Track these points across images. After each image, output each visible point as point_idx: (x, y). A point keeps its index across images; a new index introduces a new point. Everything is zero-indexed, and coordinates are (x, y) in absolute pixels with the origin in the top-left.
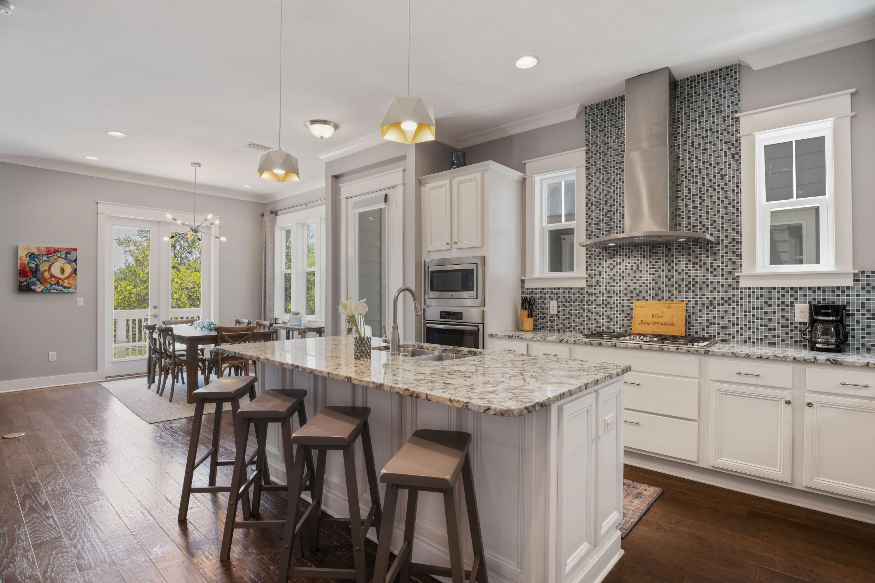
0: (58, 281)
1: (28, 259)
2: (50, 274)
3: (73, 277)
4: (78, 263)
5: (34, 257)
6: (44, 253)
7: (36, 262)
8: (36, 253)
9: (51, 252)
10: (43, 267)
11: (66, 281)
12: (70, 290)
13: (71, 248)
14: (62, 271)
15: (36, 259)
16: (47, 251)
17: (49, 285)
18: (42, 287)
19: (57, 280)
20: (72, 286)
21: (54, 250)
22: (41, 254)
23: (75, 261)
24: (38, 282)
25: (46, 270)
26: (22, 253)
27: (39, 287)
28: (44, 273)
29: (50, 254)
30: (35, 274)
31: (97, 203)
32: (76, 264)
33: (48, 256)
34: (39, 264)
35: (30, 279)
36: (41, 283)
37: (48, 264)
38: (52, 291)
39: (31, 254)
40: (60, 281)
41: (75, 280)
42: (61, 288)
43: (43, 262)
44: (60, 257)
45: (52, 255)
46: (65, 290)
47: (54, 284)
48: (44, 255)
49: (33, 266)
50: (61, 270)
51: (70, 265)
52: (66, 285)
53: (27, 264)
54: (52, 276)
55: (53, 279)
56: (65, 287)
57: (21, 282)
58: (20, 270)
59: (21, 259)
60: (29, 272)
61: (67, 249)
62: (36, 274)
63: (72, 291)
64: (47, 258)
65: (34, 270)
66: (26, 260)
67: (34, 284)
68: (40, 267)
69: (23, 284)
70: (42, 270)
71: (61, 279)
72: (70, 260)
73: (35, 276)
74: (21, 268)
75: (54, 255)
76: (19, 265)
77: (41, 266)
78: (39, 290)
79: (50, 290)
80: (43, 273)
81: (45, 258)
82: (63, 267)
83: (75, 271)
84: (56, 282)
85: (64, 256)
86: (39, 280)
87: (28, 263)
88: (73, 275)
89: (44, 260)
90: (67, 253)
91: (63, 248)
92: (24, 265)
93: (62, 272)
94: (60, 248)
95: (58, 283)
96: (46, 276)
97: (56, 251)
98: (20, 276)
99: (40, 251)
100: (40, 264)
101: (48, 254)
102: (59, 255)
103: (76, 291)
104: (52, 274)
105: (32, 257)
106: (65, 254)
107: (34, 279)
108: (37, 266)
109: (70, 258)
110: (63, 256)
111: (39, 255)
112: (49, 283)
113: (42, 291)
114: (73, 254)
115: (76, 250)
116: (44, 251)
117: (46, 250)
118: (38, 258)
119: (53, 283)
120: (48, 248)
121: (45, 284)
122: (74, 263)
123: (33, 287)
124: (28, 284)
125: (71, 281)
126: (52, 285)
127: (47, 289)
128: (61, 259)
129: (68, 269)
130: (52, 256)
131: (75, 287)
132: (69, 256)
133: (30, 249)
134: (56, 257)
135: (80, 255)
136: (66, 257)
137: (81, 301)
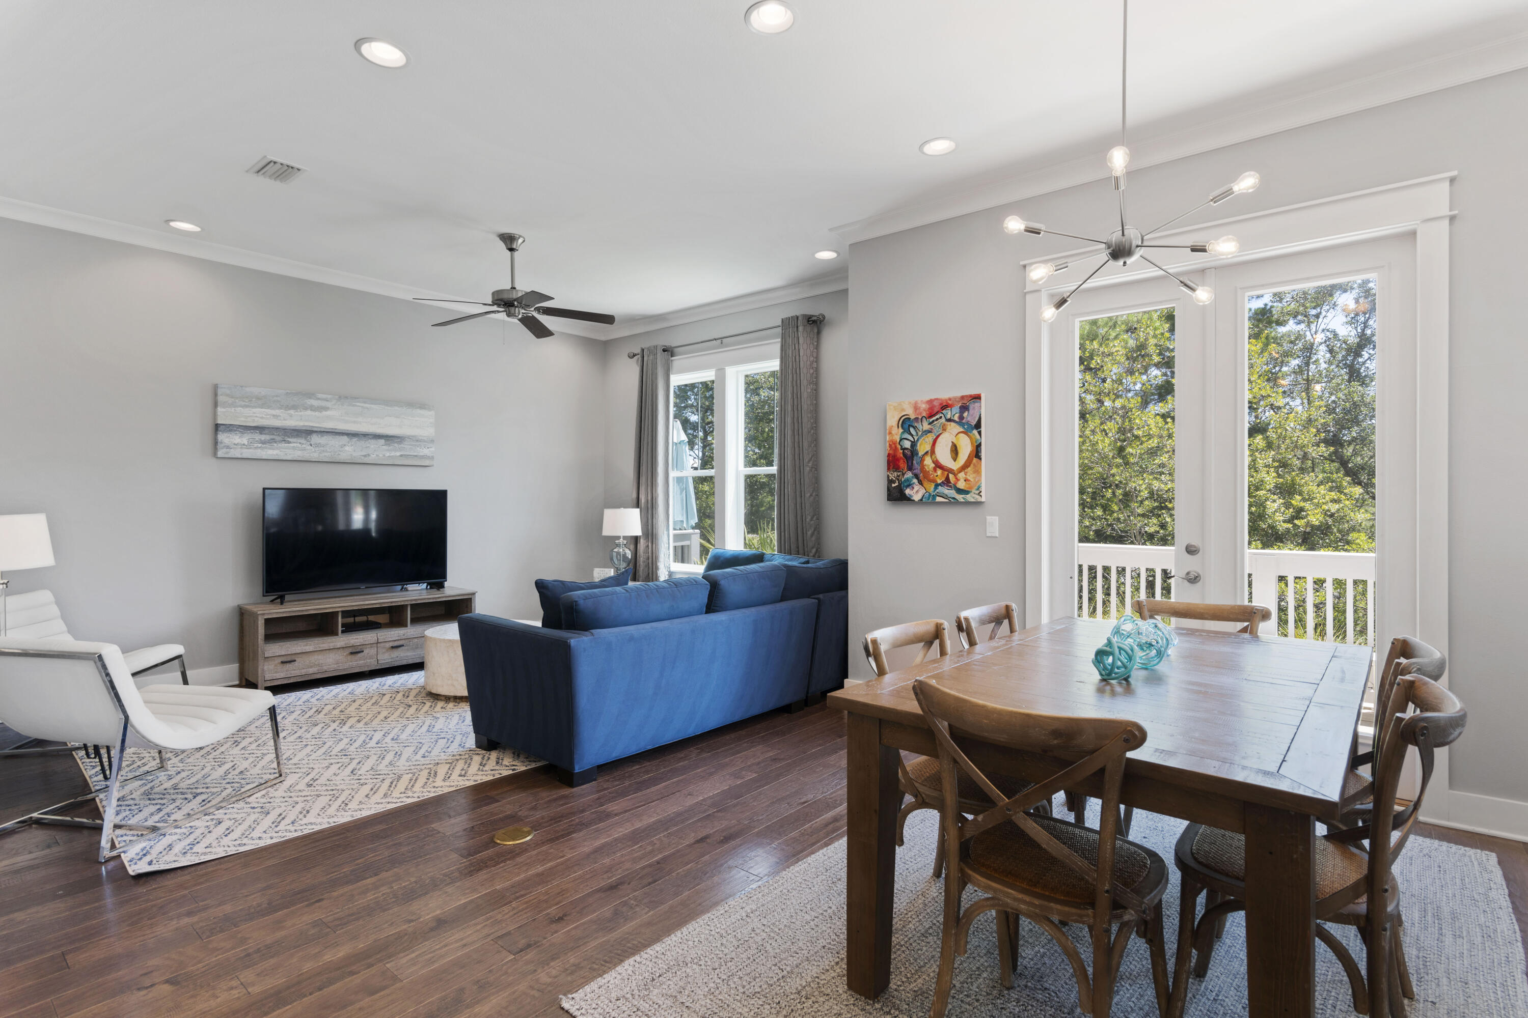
0: (948, 475)
1: (901, 430)
2: (933, 462)
3: (974, 465)
4: (983, 429)
5: (909, 426)
6: (924, 414)
7: (912, 435)
8: (912, 417)
9: (936, 410)
10: (922, 447)
11: (961, 475)
12: (969, 498)
13: (971, 396)
14: (955, 451)
15: (912, 430)
16: (929, 409)
17: (933, 485)
18: (922, 491)
19: (946, 473)
20: (971, 488)
21: (941, 404)
22: (920, 417)
23: (978, 426)
24: (915, 481)
25: (927, 453)
26: (893, 420)
27: (917, 492)
28: (924, 460)
29: (934, 415)
30: (910, 464)
31: (1025, 266)
32: (980, 433)
33: (931, 420)
34: (916, 438)
35: (903, 474)
36: (920, 483)
37: (930, 438)
38: (939, 499)
39: (903, 422)
40: (951, 476)
41: (978, 472)
42: (952, 493)
43: (922, 435)
44: (949, 420)
45: (937, 417)
46: (960, 498)
47: (940, 485)
48: (924, 419)
49: (907, 444)
50: (952, 451)
51: (968, 436)
52: (961, 485)
53: (898, 441)
54: (938, 465)
55: (939, 472)
56: (959, 491)
57: (890, 482)
58: (889, 455)
59: (890, 433)
60: (901, 458)
61: (963, 397)
62: (912, 463)
63: (973, 500)
64: (930, 424)
65: (909, 453)
66: (897, 433)
67: (910, 485)
68: (918, 448)
69: (893, 485)
70: (921, 454)
71: (950, 471)
72: (968, 423)
73: (910, 468)
74: (891, 452)
75: (941, 417)
76: (888, 444)
77: (920, 445)
78: (917, 498)
79: (934, 497)
80: (922, 459)
81: (926, 426)
82: (955, 442)
83: (977, 453)
84: (943, 479)
85: (957, 415)
86: (916, 476)
87: (901, 440)
88: (975, 460)
89: (924, 429)
90: (964, 408)
91: (955, 398)
92: (895, 444)
93: (954, 455)
94: (950, 399)
95: (947, 482)
96: (928, 466)
97: (945, 406)
98: (889, 469)
99: (918, 411)
100: (918, 440)
101: (931, 416)
102: (949, 416)
103: (979, 499)
104: (937, 461)
105: (906, 426)
106: (958, 410)
107: (909, 475)
108: (914, 444)
109: (969, 419)
110: (956, 418)
111: (916, 419)
112: (934, 481)
113: (921, 500)
114: (974, 408)
115: (978, 398)
116: (925, 410)
117: (928, 406)
118: (914, 428)
119: (939, 482)
120: (930, 402)
121: (925, 483)
122: (975, 432)
123: (908, 492)
124: (900, 484)
125: (970, 474)
126: (937, 486)
127: (930, 494)
128: (952, 424)
129: (966, 449)
130: (937, 420)
131: (978, 489)
132: (965, 414)
133: (903, 410)
134: (943, 420)
135: (984, 409)
136: (961, 418)
137: (993, 526)
